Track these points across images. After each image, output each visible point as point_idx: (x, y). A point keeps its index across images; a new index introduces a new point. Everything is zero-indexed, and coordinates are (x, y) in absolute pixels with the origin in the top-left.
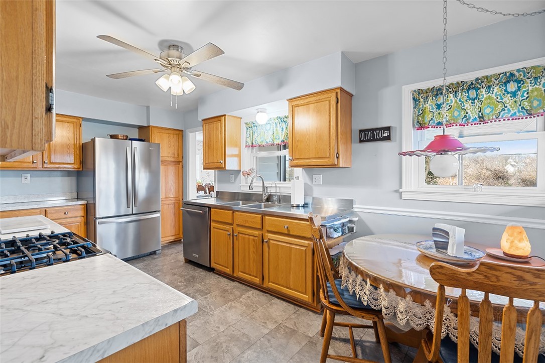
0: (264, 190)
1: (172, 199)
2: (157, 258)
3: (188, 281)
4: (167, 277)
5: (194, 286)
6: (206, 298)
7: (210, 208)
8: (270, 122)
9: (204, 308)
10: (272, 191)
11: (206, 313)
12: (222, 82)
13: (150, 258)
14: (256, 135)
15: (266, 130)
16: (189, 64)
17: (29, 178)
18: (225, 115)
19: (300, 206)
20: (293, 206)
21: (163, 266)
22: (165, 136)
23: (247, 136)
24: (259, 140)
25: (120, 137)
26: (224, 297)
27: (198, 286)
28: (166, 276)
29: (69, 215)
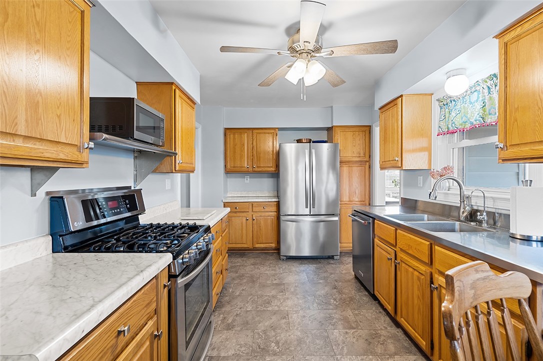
0: (462, 201)
1: (357, 203)
2: (332, 264)
3: (343, 301)
4: (326, 288)
5: (344, 310)
6: (347, 333)
7: (374, 219)
8: (478, 88)
9: (335, 345)
10: (477, 203)
11: (333, 354)
12: (364, 50)
13: (326, 261)
14: (453, 114)
15: (471, 103)
16: (309, 43)
17: (249, 179)
18: (401, 96)
19: (534, 238)
20: (513, 237)
21: (331, 274)
22: (349, 135)
23: (440, 118)
24: (457, 121)
25: (304, 141)
26: (370, 343)
27: (349, 313)
28: (326, 286)
29: (267, 209)
